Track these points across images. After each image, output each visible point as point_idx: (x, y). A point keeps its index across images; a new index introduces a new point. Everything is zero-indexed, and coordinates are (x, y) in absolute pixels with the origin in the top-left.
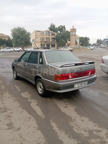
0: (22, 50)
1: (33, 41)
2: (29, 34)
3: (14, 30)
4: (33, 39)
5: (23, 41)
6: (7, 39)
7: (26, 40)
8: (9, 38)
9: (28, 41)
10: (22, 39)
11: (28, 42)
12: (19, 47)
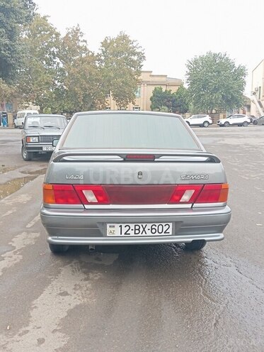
0: (211, 122)
1: (254, 94)
2: (241, 72)
3: (196, 62)
4: (255, 86)
5: (218, 95)
6: (174, 90)
7: (229, 93)
8: (181, 86)
9: (236, 95)
10: (216, 90)
11: (233, 97)
12: (204, 113)
